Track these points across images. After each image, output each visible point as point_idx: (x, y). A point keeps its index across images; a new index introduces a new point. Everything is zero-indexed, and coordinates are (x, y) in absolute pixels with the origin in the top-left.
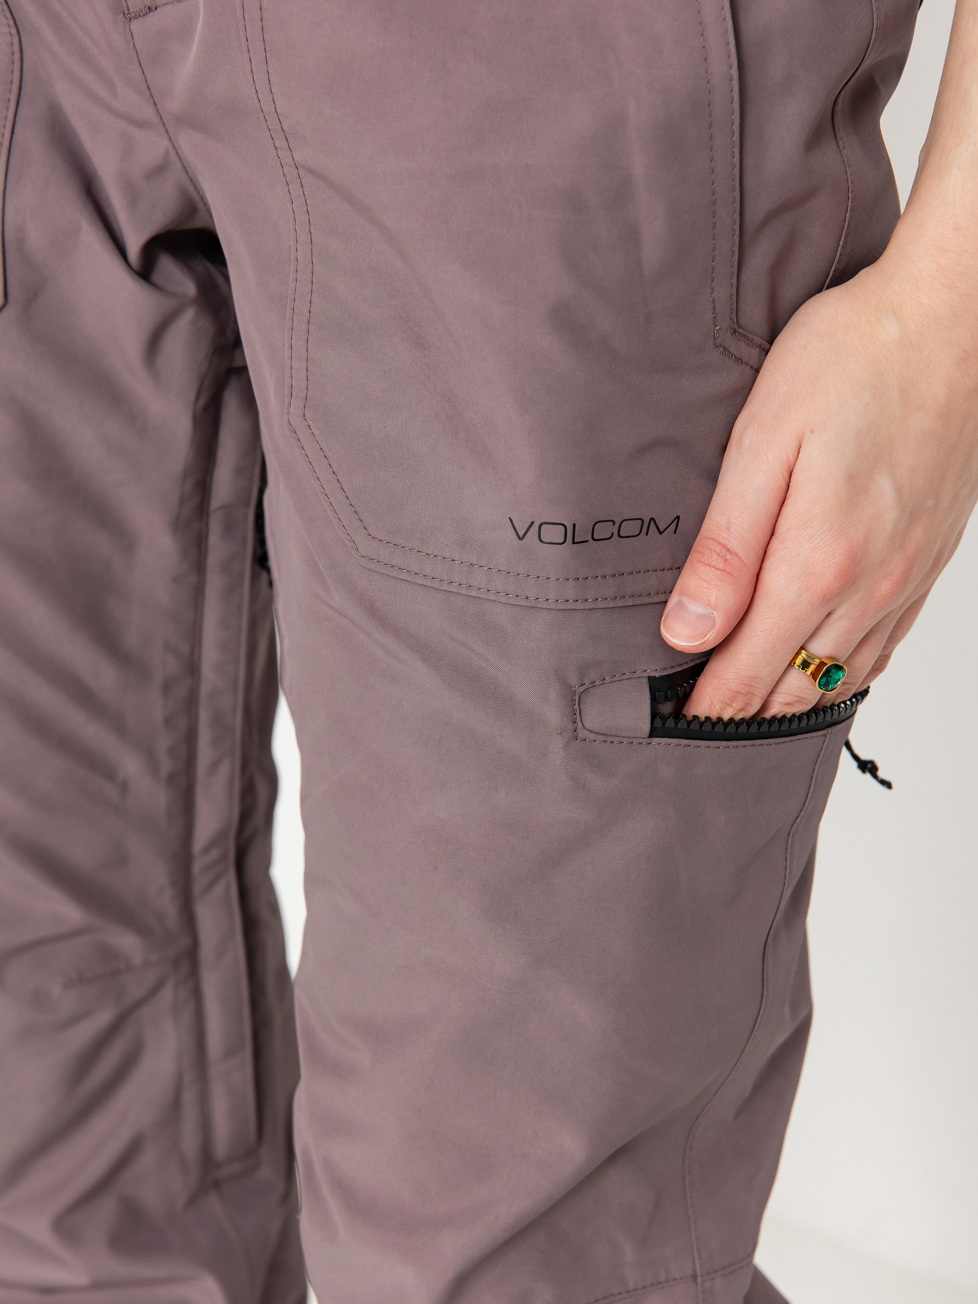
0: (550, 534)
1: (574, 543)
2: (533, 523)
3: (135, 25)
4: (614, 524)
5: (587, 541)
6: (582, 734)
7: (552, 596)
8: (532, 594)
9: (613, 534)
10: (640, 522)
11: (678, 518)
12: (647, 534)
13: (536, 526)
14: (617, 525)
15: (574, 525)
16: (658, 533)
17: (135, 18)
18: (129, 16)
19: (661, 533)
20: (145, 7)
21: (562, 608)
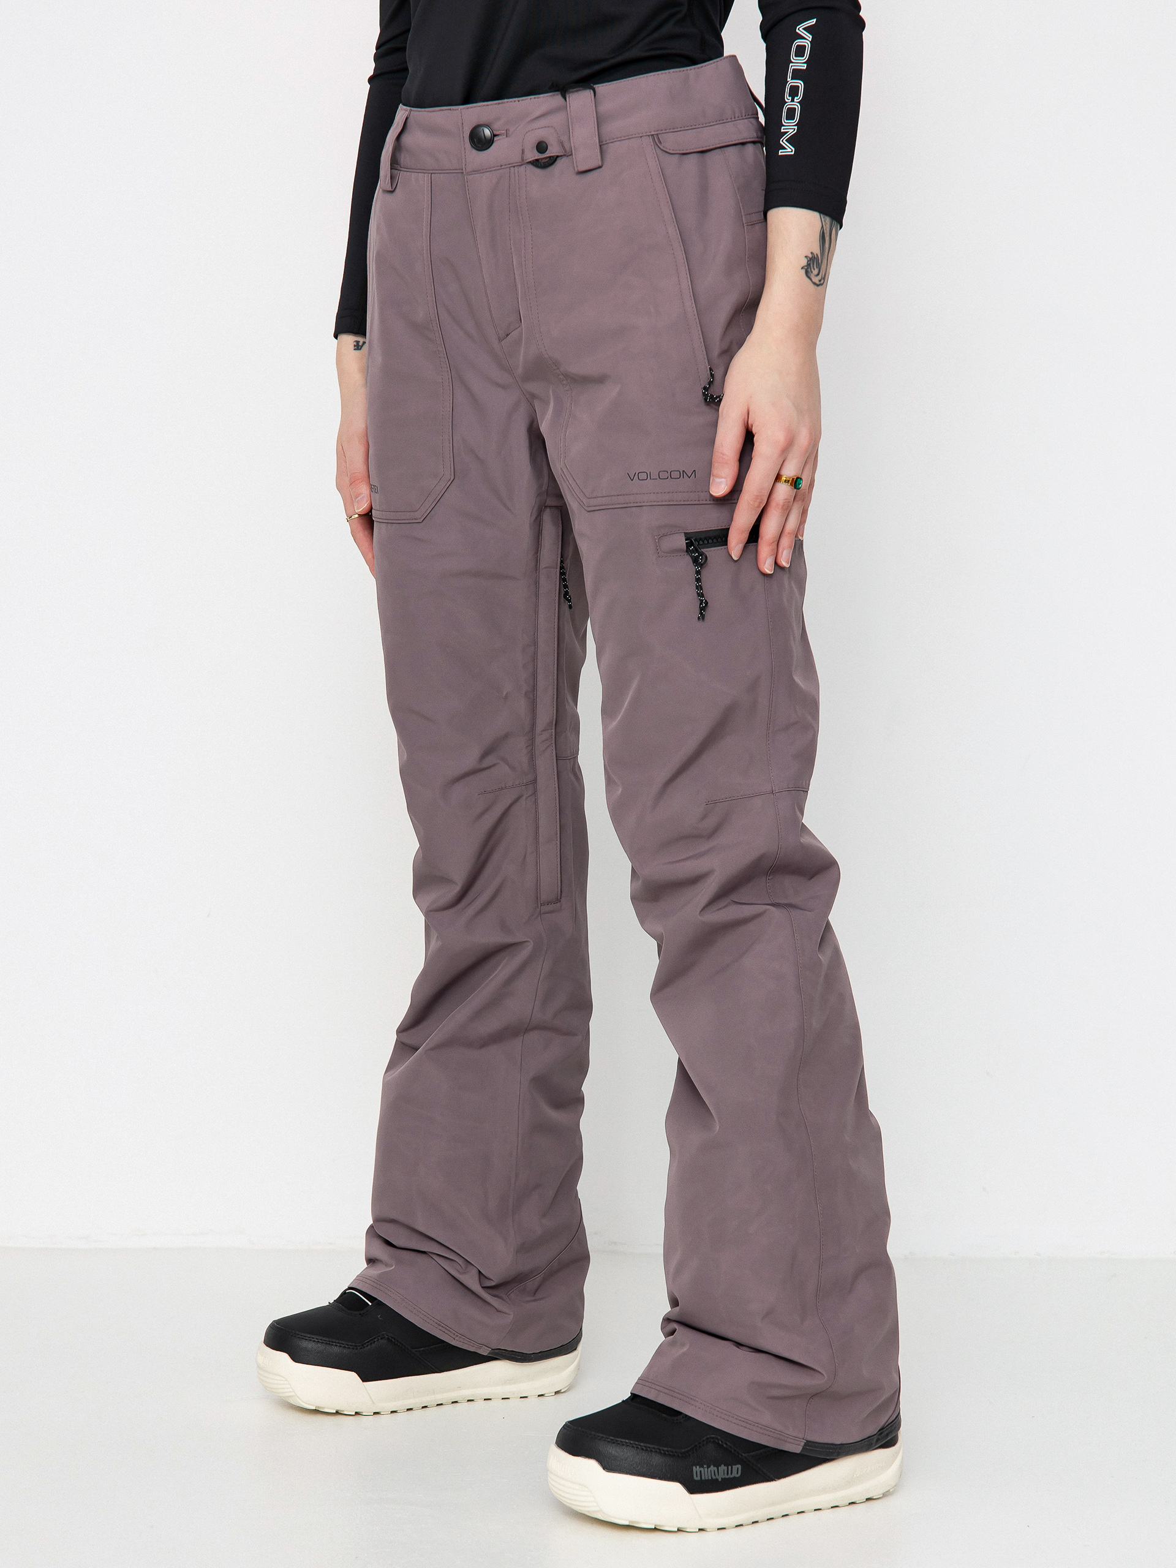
3: (503, 343)
6: (661, 554)
14: (669, 473)
17: (503, 339)
18: (500, 340)
20: (506, 334)
21: (650, 505)
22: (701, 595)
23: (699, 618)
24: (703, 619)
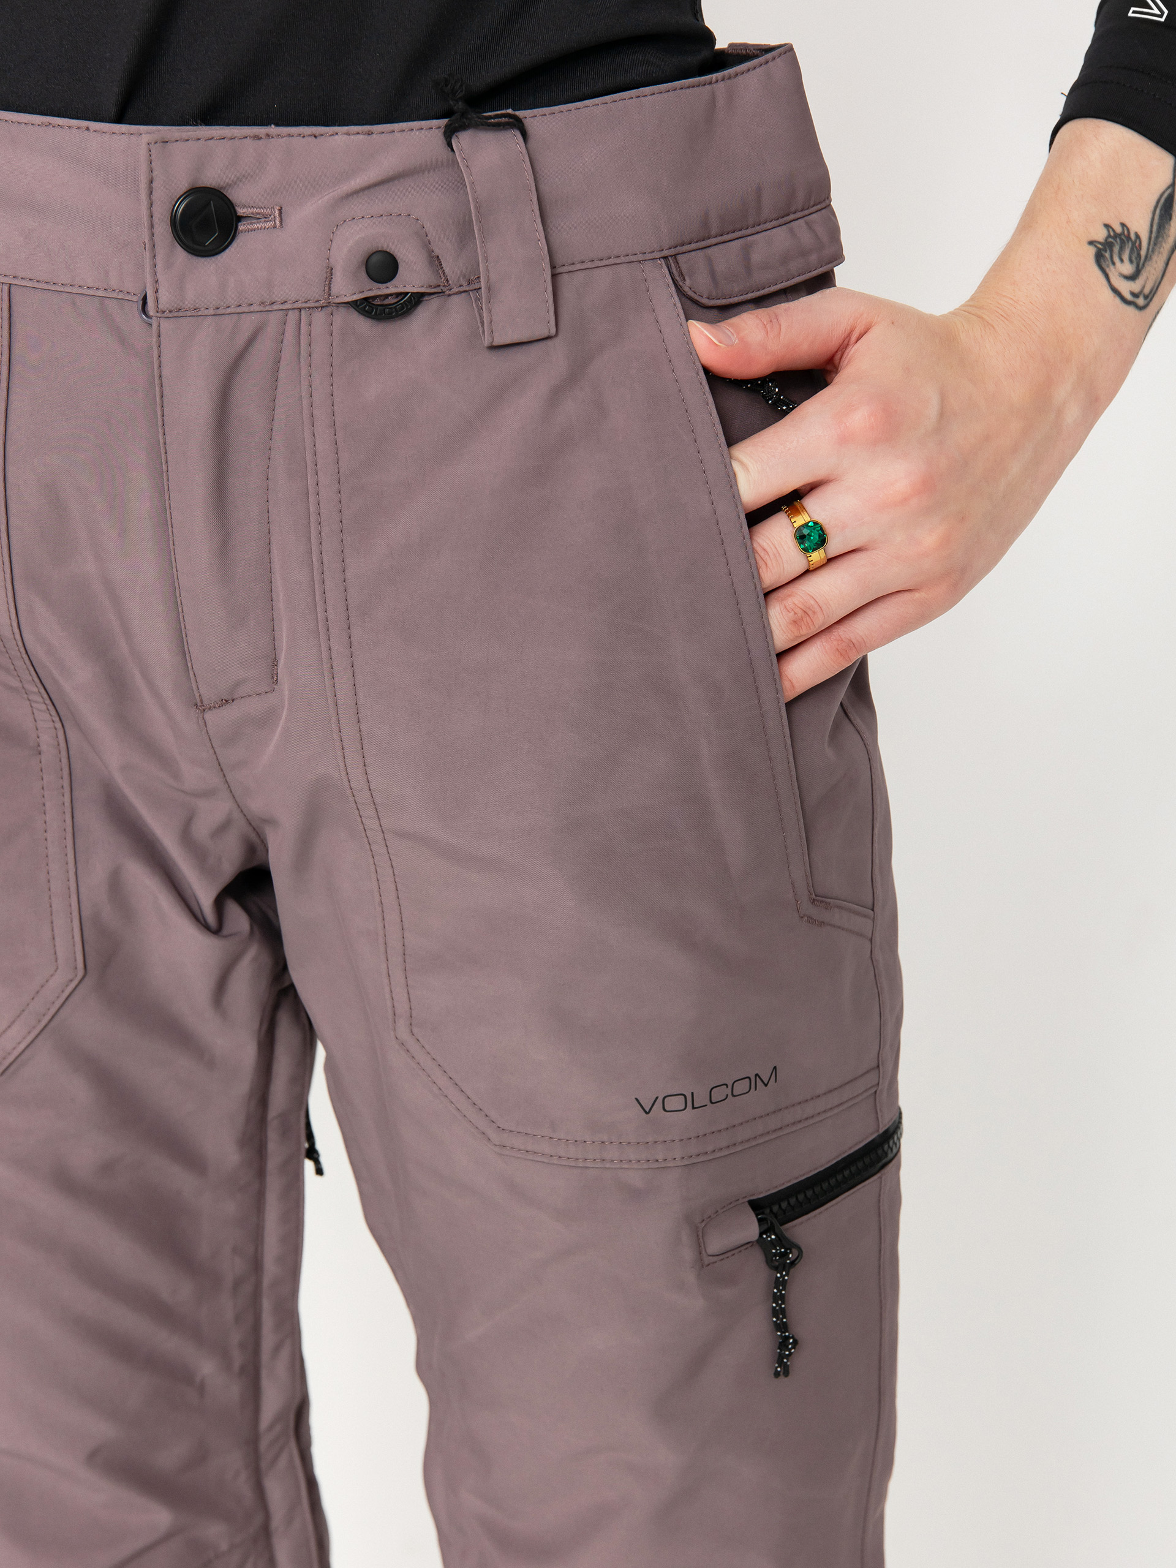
0: (675, 1103)
1: (694, 1108)
2: (657, 1098)
3: (208, 716)
4: (727, 1087)
5: (706, 1105)
6: (707, 1260)
7: (678, 1156)
8: (660, 1157)
9: (727, 1095)
10: (748, 1079)
11: (775, 1068)
12: (756, 1090)
13: (660, 1101)
14: (730, 1087)
15: (692, 1094)
16: (764, 1086)
17: (210, 709)
18: (200, 707)
19: (766, 1085)
20: (222, 700)
21: (689, 1163)
22: (782, 1327)
23: (777, 1374)
24: (786, 1373)
